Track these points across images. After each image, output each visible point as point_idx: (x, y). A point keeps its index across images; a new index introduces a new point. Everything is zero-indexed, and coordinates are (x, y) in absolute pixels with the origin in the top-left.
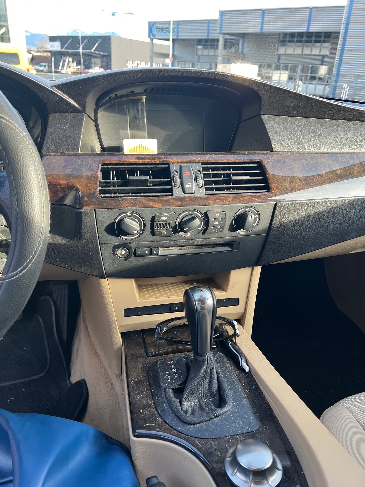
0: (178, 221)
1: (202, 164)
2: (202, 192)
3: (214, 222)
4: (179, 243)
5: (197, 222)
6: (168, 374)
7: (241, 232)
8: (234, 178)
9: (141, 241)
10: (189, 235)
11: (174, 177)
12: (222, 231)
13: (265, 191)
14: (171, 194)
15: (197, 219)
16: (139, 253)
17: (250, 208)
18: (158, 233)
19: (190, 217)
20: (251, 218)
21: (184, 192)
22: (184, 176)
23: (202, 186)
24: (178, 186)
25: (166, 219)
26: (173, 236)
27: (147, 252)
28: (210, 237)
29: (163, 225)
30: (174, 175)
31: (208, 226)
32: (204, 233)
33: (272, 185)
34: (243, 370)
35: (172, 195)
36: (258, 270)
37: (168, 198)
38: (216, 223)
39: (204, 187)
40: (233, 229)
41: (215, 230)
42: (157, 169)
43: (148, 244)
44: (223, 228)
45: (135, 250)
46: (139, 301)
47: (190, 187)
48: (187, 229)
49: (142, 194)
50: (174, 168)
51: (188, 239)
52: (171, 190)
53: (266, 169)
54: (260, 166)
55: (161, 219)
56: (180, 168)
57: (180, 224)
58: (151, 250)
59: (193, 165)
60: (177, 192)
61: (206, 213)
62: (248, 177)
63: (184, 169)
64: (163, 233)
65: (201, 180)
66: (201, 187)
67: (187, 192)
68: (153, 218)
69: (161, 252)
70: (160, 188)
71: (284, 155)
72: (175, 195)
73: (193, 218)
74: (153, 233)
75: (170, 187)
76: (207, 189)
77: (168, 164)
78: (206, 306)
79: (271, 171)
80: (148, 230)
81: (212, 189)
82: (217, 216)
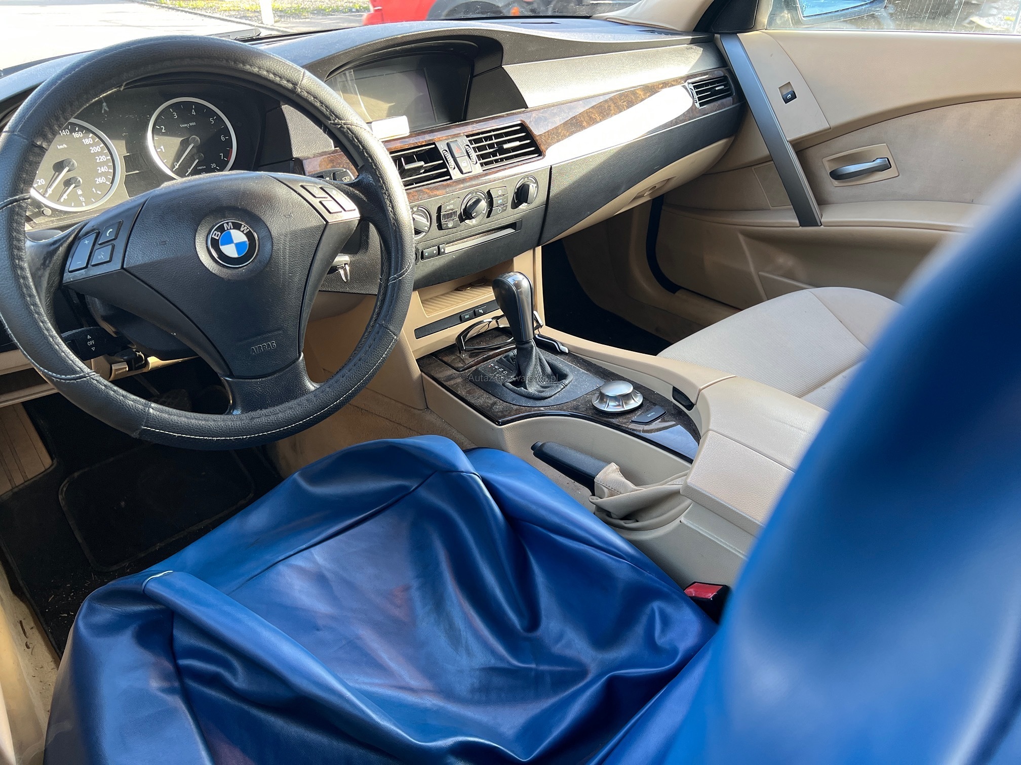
0: (463, 207)
1: (467, 136)
2: (478, 169)
3: (497, 201)
4: (464, 234)
5: (483, 204)
6: (497, 374)
7: (524, 206)
8: (506, 146)
9: (428, 239)
10: (473, 222)
11: (447, 157)
12: (505, 210)
13: (537, 155)
14: (449, 177)
15: (483, 200)
16: (427, 254)
17: (528, 177)
18: (445, 225)
19: (474, 200)
20: (532, 189)
21: (462, 172)
22: (456, 155)
23: (477, 163)
24: (453, 167)
25: (452, 207)
26: (459, 225)
27: (435, 252)
28: (494, 220)
29: (449, 216)
30: (446, 156)
31: (493, 207)
32: (488, 216)
33: (542, 147)
34: (562, 353)
35: (451, 178)
36: (539, 250)
37: (449, 182)
38: (500, 202)
39: (479, 162)
40: (515, 205)
41: (500, 210)
42: (423, 152)
43: (435, 242)
44: (506, 206)
45: (422, 252)
46: (427, 317)
47: (467, 165)
48: (475, 214)
49: (415, 185)
50: (442, 147)
51: (474, 226)
52: (447, 173)
53: (531, 131)
54: (523, 127)
55: (448, 208)
56: (448, 145)
57: (465, 210)
58: (439, 247)
59: (459, 140)
60: (455, 174)
61: (489, 192)
62: (517, 143)
63: (453, 146)
64: (450, 225)
65: (474, 155)
66: (475, 163)
67: (464, 172)
68: (439, 209)
69: (448, 249)
70: (434, 174)
71: (542, 110)
72: (454, 178)
73: (478, 201)
74: (440, 227)
75: (446, 170)
76: (482, 165)
77: (434, 144)
78: (522, 289)
79: (537, 131)
80: (435, 224)
81: (487, 164)
82: (500, 193)
